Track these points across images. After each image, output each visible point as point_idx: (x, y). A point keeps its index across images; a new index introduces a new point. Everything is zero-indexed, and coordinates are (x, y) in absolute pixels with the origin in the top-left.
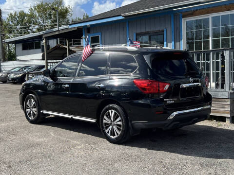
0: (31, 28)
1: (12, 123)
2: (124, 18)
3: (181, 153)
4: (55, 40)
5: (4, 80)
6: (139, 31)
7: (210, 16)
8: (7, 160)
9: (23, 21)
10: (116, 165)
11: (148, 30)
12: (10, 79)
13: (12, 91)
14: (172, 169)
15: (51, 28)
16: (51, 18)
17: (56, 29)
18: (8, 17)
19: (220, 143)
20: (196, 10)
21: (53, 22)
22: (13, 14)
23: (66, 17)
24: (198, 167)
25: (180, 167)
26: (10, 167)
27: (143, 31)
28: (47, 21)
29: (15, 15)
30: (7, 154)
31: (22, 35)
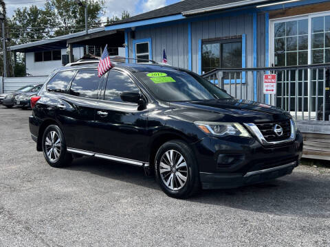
0: (46, 30)
1: (25, 165)
2: (184, 17)
3: (271, 212)
4: (82, 49)
5: (10, 104)
6: (206, 37)
7: (310, 17)
8: (23, 218)
9: (35, 20)
10: (179, 228)
11: (219, 35)
12: (18, 103)
13: (21, 120)
14: (260, 234)
15: (75, 32)
16: (75, 17)
17: (84, 32)
18: (15, 14)
19: (326, 198)
20: (290, 8)
21: (78, 22)
22: (22, 11)
23: (96, 17)
24: (298, 232)
25: (272, 232)
26: (27, 228)
27: (212, 36)
28: (71, 21)
29: (25, 12)
30: (22, 209)
31: (33, 41)
